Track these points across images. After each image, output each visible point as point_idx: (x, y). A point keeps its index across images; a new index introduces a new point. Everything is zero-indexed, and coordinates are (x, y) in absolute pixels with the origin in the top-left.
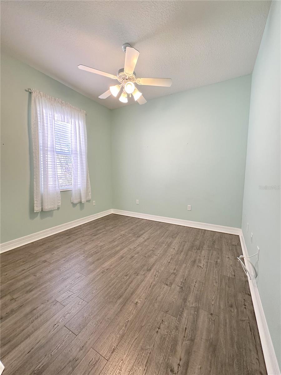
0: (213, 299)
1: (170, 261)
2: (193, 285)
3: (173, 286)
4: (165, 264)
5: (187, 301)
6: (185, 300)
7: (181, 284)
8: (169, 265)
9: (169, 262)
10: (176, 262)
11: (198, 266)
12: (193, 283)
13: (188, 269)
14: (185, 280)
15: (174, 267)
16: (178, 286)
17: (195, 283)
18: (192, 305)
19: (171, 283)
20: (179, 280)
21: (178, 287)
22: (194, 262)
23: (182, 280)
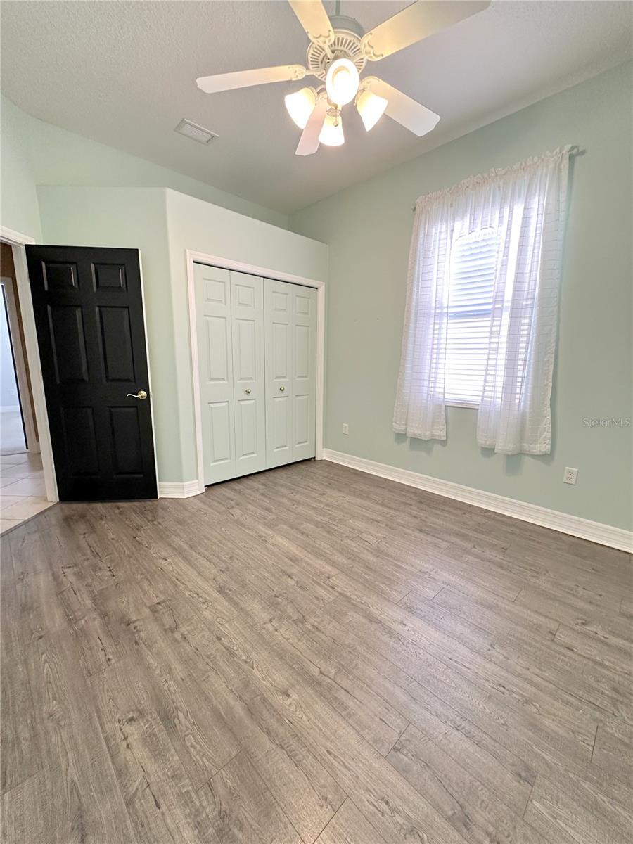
0: (47, 664)
1: (223, 645)
2: (109, 650)
3: (146, 612)
4: (219, 625)
5: (98, 617)
6: (104, 615)
7: (135, 628)
8: (207, 634)
9: (219, 639)
10: (208, 657)
11: (141, 713)
12: (113, 653)
13: (158, 671)
14: (136, 643)
15: (193, 642)
16: (138, 620)
17: (111, 657)
18: (86, 621)
19: (155, 612)
20: (150, 630)
21: (135, 618)
22: (167, 719)
23: (143, 635)
